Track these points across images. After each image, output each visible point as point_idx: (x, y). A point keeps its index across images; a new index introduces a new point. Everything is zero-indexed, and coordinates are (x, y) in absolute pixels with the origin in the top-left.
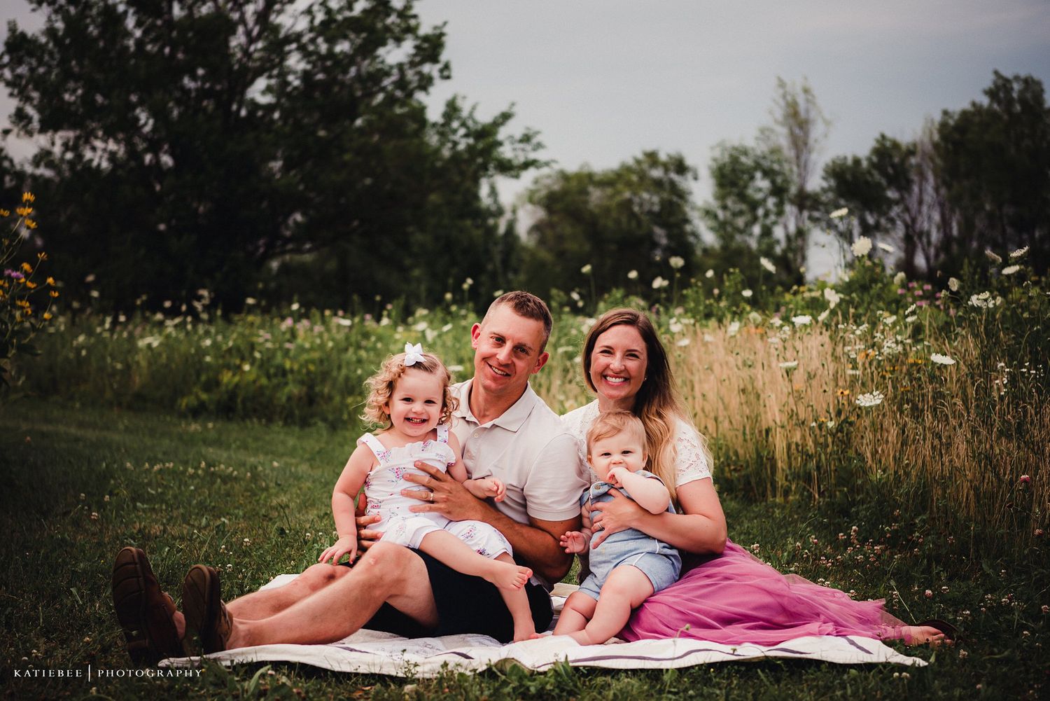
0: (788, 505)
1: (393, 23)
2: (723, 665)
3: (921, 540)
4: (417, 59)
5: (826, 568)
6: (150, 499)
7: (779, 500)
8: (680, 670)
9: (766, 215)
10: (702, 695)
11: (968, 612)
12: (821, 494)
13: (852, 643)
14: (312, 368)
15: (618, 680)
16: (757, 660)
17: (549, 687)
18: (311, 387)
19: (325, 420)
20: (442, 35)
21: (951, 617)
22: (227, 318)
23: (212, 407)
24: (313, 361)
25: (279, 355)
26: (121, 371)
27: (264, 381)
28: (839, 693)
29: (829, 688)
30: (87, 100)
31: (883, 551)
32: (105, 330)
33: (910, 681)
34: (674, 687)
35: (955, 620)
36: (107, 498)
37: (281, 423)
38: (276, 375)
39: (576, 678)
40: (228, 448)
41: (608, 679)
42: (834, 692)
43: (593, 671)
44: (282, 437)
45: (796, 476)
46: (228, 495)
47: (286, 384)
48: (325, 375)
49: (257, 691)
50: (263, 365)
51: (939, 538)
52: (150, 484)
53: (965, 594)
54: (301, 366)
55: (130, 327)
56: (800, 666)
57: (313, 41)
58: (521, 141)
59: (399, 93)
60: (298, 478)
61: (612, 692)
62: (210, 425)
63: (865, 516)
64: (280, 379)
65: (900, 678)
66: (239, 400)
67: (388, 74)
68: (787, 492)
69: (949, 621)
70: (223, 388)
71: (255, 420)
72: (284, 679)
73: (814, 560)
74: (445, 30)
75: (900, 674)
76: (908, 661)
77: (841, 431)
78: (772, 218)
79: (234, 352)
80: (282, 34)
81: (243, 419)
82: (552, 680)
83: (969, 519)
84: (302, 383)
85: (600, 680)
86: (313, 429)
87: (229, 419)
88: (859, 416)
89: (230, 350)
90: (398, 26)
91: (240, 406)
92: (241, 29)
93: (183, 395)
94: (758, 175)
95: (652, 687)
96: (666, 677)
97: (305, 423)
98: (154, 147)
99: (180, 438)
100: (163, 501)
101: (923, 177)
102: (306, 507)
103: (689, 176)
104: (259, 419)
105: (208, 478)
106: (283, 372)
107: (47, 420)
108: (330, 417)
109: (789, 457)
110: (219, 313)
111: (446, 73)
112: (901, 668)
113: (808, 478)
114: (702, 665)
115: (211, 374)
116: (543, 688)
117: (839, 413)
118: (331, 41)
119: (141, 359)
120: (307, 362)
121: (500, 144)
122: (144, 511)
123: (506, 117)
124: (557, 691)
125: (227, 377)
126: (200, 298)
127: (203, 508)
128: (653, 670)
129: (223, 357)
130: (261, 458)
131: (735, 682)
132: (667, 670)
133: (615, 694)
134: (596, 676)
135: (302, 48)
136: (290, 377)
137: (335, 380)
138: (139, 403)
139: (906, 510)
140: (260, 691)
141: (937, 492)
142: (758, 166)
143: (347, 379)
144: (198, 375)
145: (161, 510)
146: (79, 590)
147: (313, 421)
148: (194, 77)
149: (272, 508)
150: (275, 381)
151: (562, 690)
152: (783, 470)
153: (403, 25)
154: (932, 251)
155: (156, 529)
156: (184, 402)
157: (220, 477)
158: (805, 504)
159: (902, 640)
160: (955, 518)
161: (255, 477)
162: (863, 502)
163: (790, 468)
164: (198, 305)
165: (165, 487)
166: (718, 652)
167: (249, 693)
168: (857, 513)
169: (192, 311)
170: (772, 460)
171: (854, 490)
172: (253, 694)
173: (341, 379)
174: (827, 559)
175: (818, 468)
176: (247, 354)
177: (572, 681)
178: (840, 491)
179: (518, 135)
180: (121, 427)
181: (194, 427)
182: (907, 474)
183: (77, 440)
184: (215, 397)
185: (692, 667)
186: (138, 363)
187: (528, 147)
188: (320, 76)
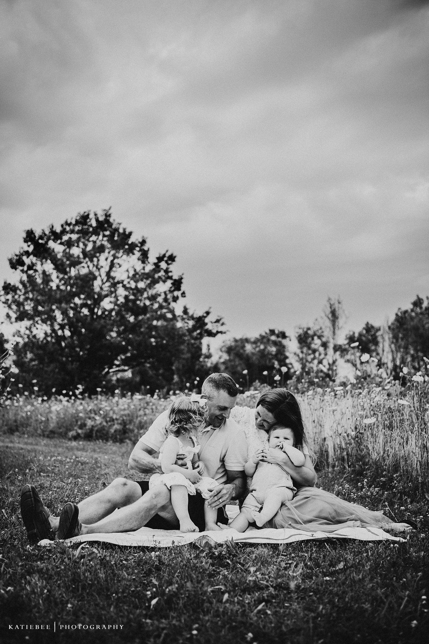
0: (334, 472)
1: (162, 275)
2: (308, 541)
3: (396, 485)
4: (173, 289)
5: (354, 498)
6: (48, 472)
7: (330, 469)
8: (287, 544)
9: (320, 354)
10: (298, 556)
11: (422, 517)
12: (349, 466)
13: (369, 531)
14: (125, 418)
15: (258, 549)
16: (324, 539)
17: (223, 553)
18: (125, 426)
19: (130, 440)
20: (182, 278)
21: (414, 519)
22: (90, 397)
23: (82, 436)
24: (125, 415)
25: (111, 413)
26: (45, 421)
27: (105, 424)
28: (365, 555)
29: (360, 552)
30: (35, 309)
31: (380, 490)
32: (38, 403)
33: (398, 548)
34: (285, 553)
35: (416, 521)
36: (27, 471)
37: (111, 442)
38: (110, 421)
39: (237, 549)
40: (87, 451)
41: (253, 549)
42: (362, 554)
43: (246, 545)
44: (111, 447)
45: (338, 459)
46: (83, 470)
47: (114, 425)
48: (131, 421)
49: (80, 556)
50: (105, 417)
51: (404, 484)
52: (49, 466)
53: (419, 509)
54: (121, 417)
55: (50, 402)
56: (344, 542)
57: (129, 283)
58: (215, 322)
59: (164, 304)
60: (115, 462)
61: (254, 555)
62: (81, 443)
63: (370, 475)
64: (112, 423)
65: (394, 547)
66: (94, 432)
67: (160, 295)
68: (334, 466)
69: (413, 521)
70: (87, 427)
71: (101, 441)
72: (95, 550)
73: (348, 495)
74: (183, 276)
75: (394, 545)
76: (397, 539)
77: (357, 437)
78: (322, 356)
79: (92, 412)
80: (116, 281)
81: (95, 440)
82: (225, 550)
83: (418, 475)
84: (120, 424)
85: (248, 550)
86: (125, 444)
87: (89, 440)
88: (365, 430)
89: (90, 411)
90: (164, 276)
91: (94, 435)
92: (99, 278)
93: (70, 430)
94: (316, 338)
95: (274, 552)
96: (281, 548)
97: (122, 441)
98: (62, 327)
99: (67, 448)
100: (53, 472)
101: (384, 340)
102: (117, 474)
103: (288, 339)
104: (103, 440)
105: (75, 463)
106: (112, 420)
107: (11, 442)
108: (133, 439)
109: (334, 451)
110: (86, 395)
111: (183, 295)
112: (394, 542)
113: (343, 459)
114: (298, 541)
115: (83, 421)
116: (221, 553)
117: (356, 428)
118: (136, 282)
119: (53, 416)
120: (123, 415)
121: (206, 324)
122: (44, 476)
123: (208, 313)
124: (228, 555)
125: (89, 423)
126: (78, 389)
127: (70, 475)
128: (274, 544)
129: (87, 414)
130: (101, 455)
131: (314, 550)
132: (281, 544)
133: (255, 556)
134: (247, 548)
135: (124, 286)
136: (116, 422)
137: (135, 423)
138: (51, 434)
139: (389, 472)
140: (82, 555)
141: (402, 463)
142: (315, 334)
143: (140, 422)
144: (77, 421)
145: (52, 476)
146: (6, 510)
147: (125, 441)
148: (80, 298)
149: (102, 475)
150: (109, 424)
151: (230, 555)
152: (332, 457)
153: (166, 276)
154: (389, 372)
155: (47, 484)
156: (71, 434)
157: (81, 463)
158: (342, 471)
159: (392, 530)
160: (412, 475)
161: (96, 462)
162: (368, 469)
163: (335, 455)
164: (77, 392)
165: (55, 466)
166: (305, 536)
167: (76, 557)
168: (366, 474)
169: (74, 394)
170: (327, 451)
171: (365, 464)
172: (78, 558)
173: (137, 422)
174: (354, 494)
175: (347, 454)
176: (97, 412)
177: (235, 550)
178: (358, 465)
179: (214, 320)
180: (42, 444)
181: (74, 444)
182: (388, 456)
183: (22, 449)
184: (84, 431)
185: (293, 543)
186: (52, 418)
187: (219, 324)
188: (132, 297)
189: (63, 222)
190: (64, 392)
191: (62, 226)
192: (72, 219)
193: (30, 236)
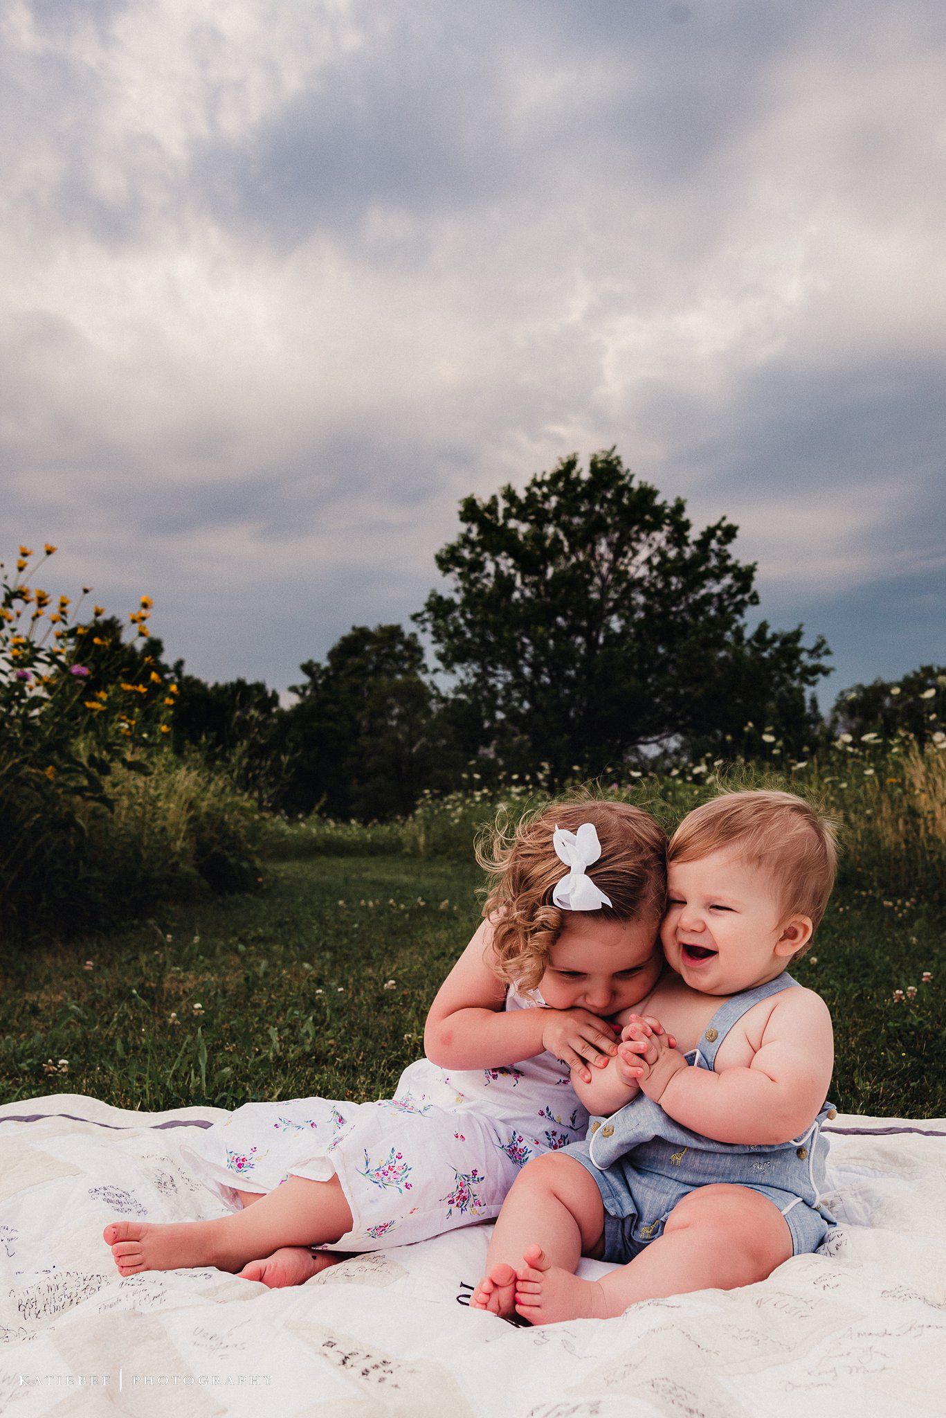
1: (714, 565)
57: (653, 584)
67: (710, 602)
74: (755, 564)
80: (630, 581)
90: (718, 567)
92: (597, 578)
135: (644, 589)
153: (721, 566)
188: (658, 608)
189: (528, 483)
190: (515, 777)
191: (528, 489)
192: (544, 473)
193: (471, 511)
